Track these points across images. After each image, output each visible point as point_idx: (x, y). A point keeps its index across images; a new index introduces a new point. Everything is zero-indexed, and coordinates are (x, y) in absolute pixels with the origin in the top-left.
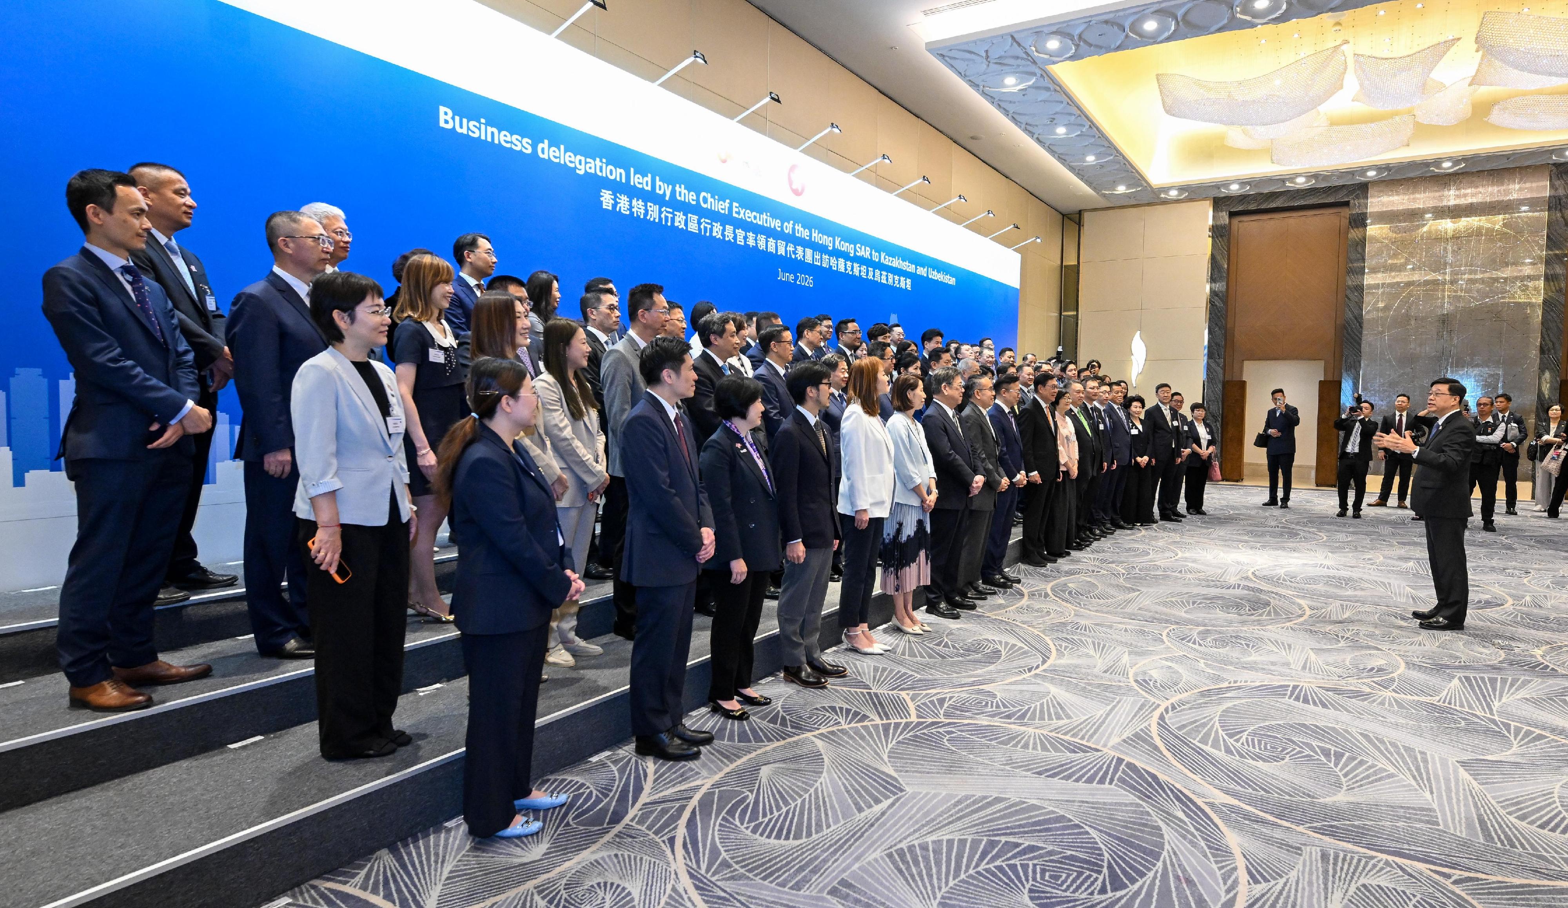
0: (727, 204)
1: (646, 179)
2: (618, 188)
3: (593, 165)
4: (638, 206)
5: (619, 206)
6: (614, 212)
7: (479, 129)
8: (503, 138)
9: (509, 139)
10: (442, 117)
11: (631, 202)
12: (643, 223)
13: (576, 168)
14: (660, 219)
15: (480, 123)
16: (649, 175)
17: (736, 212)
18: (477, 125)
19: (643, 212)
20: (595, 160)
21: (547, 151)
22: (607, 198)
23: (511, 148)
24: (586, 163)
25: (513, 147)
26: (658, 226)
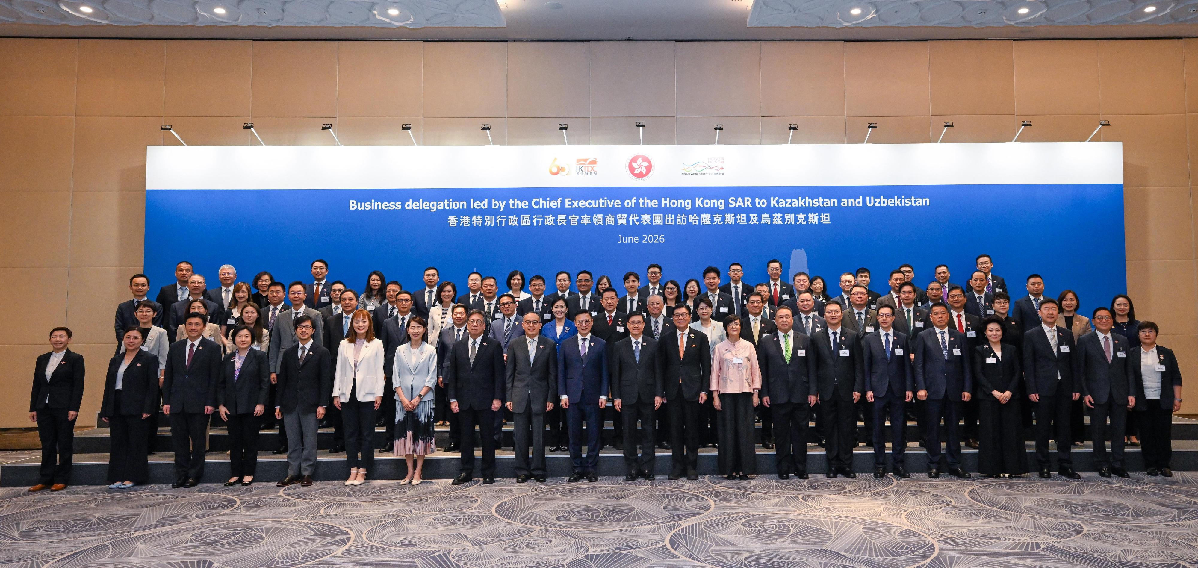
0: (559, 201)
1: (483, 202)
2: (459, 213)
3: (442, 205)
4: (477, 220)
5: (461, 223)
6: (459, 227)
7: (371, 205)
8: (384, 206)
9: (388, 205)
10: (351, 205)
11: (471, 218)
12: (483, 229)
13: (430, 209)
14: (496, 223)
15: (371, 202)
16: (486, 200)
17: (569, 205)
18: (370, 203)
19: (481, 222)
20: (444, 202)
21: (410, 205)
22: (452, 221)
23: (389, 210)
24: (437, 205)
25: (390, 208)
26: (496, 228)
